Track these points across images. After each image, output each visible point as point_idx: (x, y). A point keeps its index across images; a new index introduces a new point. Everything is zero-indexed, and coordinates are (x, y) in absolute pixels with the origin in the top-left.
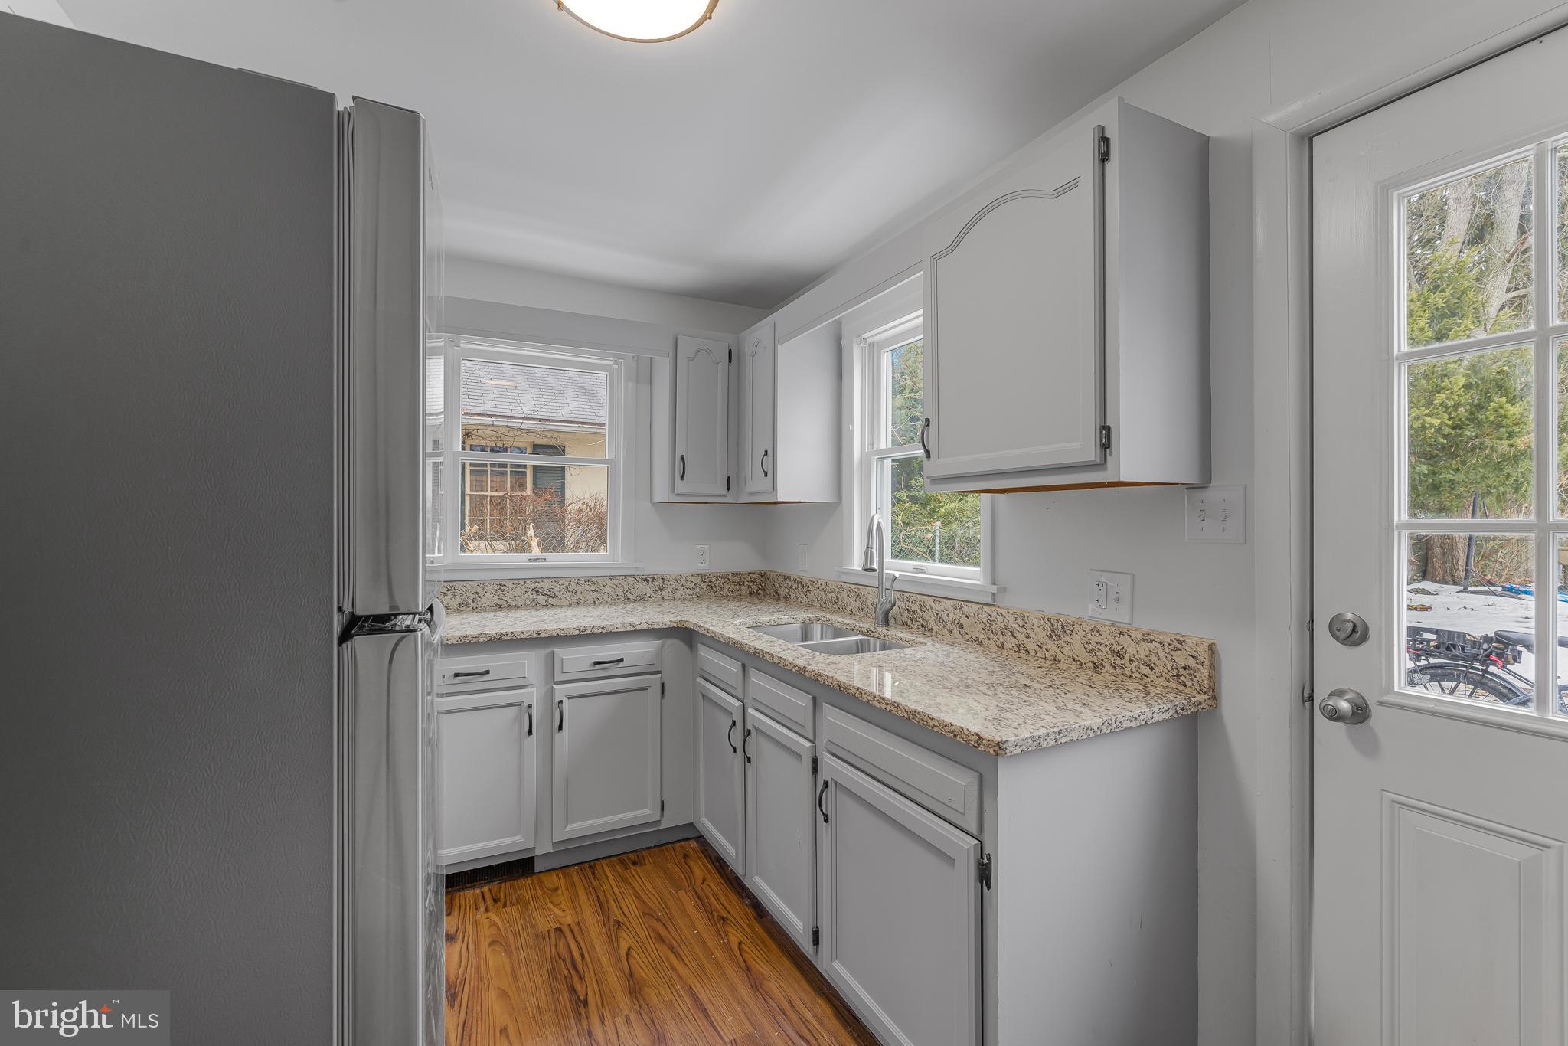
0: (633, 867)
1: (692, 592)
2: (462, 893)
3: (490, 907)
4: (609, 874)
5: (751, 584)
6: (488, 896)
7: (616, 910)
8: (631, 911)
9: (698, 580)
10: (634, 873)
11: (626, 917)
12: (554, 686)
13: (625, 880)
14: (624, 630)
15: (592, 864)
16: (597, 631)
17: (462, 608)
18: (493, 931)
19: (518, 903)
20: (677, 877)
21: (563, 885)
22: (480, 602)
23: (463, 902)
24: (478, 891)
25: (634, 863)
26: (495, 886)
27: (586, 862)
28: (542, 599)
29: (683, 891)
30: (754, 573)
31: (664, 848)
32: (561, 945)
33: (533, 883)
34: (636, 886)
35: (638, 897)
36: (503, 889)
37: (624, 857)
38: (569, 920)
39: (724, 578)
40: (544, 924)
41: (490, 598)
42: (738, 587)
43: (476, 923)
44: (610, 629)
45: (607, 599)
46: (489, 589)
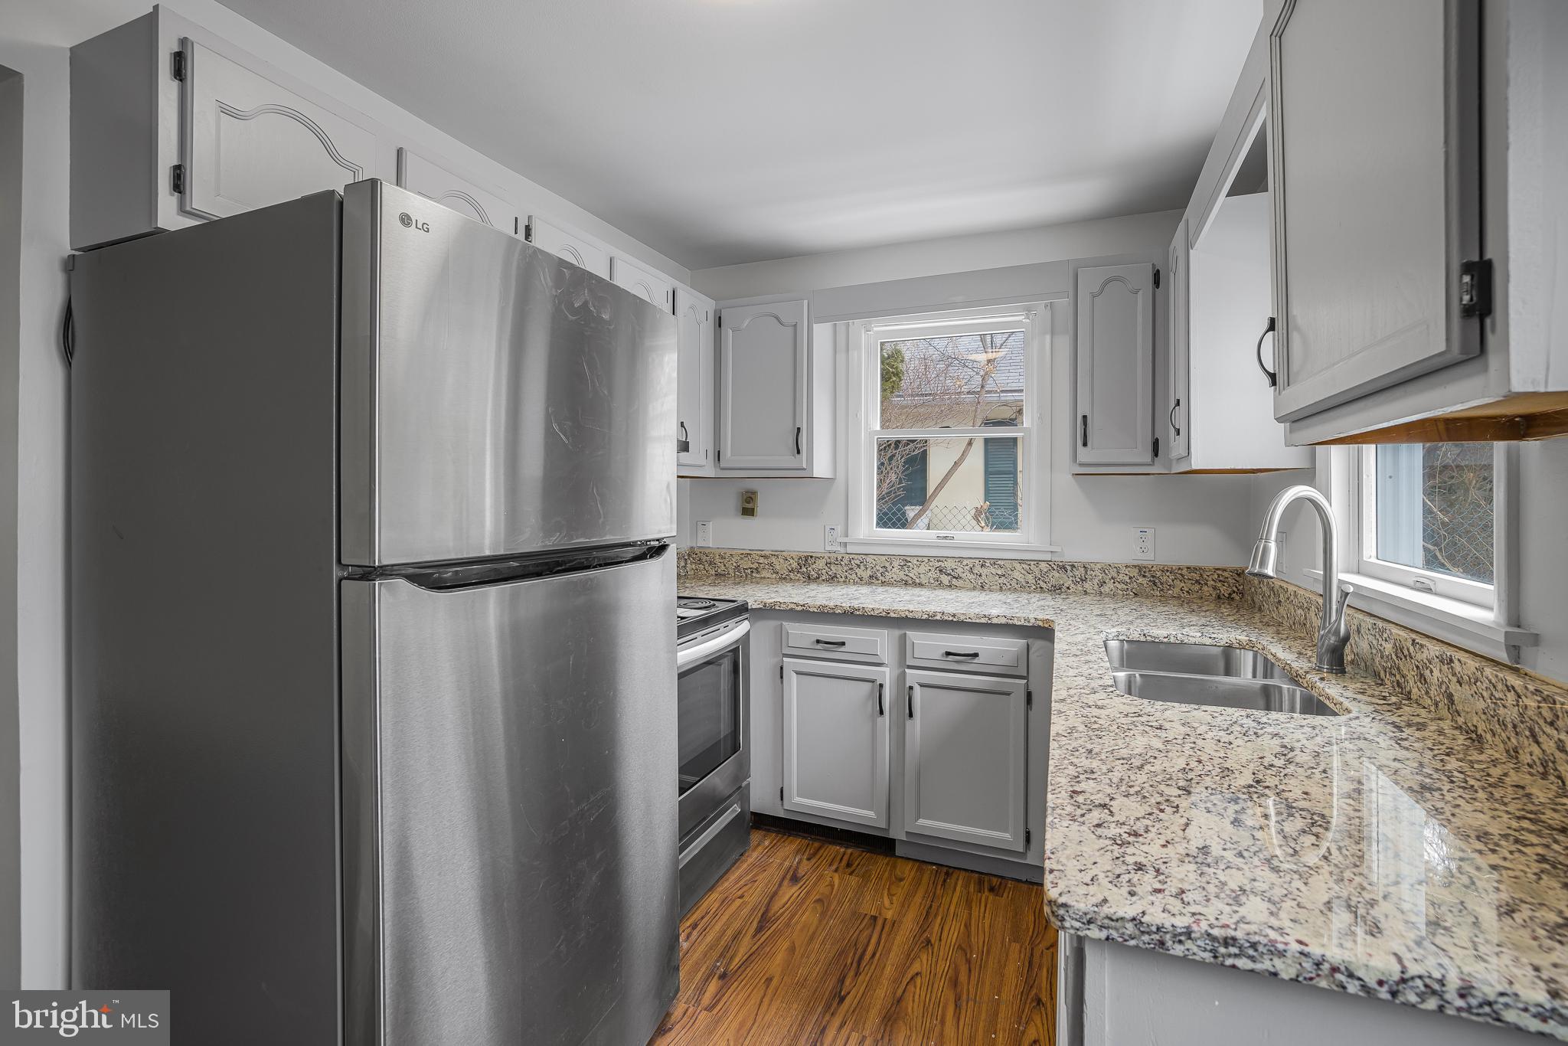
0: (986, 893)
1: (1126, 587)
2: (830, 846)
3: (841, 869)
4: (958, 888)
5: (1219, 585)
6: (846, 858)
7: (937, 925)
8: (950, 936)
9: (1135, 573)
10: (983, 900)
11: (940, 940)
12: (906, 670)
13: (969, 904)
14: (977, 621)
15: (951, 871)
16: (946, 618)
17: (872, 581)
18: (827, 891)
19: (863, 876)
20: (1024, 927)
21: (910, 879)
22: (888, 575)
23: (825, 854)
24: (842, 850)
25: (992, 889)
26: (856, 852)
27: (947, 866)
28: (945, 579)
29: (1018, 946)
30: (1225, 570)
31: (1035, 887)
32: (866, 933)
33: (887, 864)
34: (975, 914)
35: (967, 926)
36: (861, 858)
37: (986, 878)
38: (889, 915)
39: (1177, 572)
40: (868, 908)
41: (896, 573)
42: (1197, 587)
43: (821, 877)
44: (962, 618)
45: (1016, 586)
46: (896, 564)
